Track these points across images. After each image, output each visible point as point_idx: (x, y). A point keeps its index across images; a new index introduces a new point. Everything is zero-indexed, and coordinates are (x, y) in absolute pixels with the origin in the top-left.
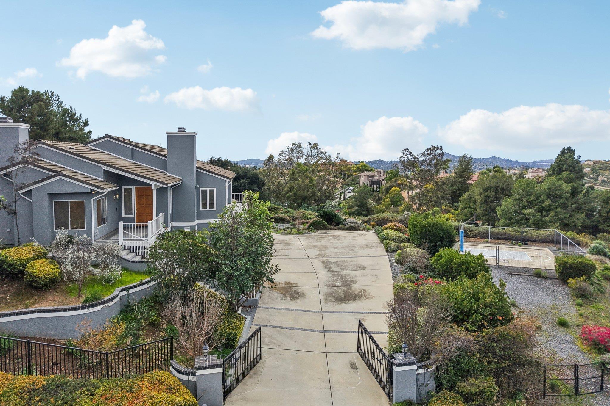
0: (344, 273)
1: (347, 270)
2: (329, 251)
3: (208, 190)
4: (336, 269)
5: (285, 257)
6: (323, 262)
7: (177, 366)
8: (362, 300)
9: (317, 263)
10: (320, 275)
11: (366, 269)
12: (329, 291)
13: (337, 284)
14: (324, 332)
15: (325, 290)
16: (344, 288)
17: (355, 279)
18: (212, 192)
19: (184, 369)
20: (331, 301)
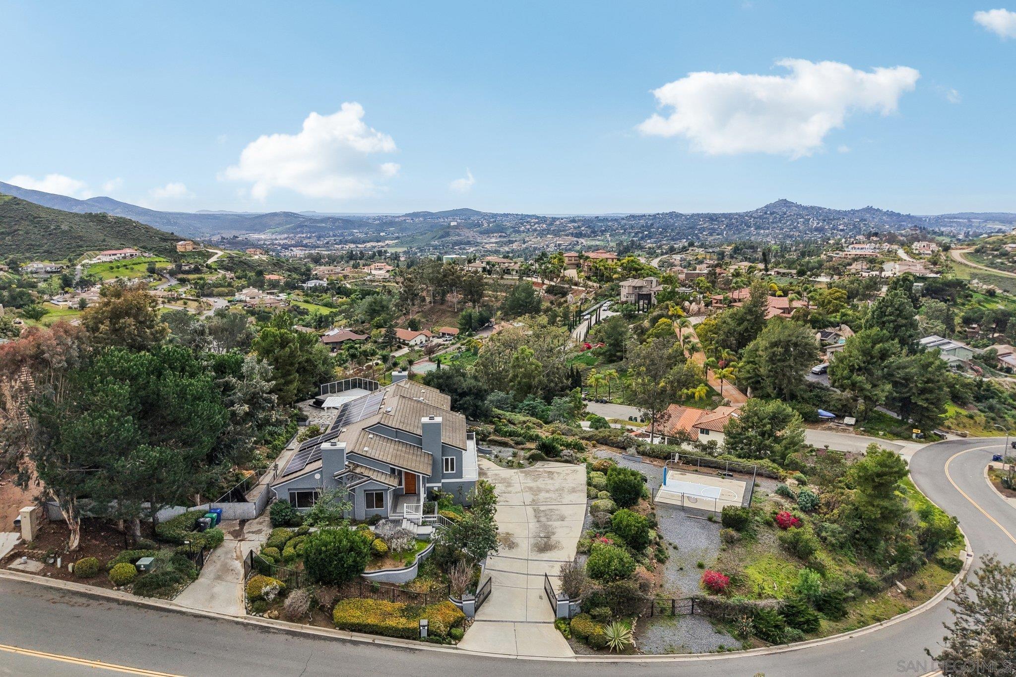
0: (549, 523)
1: (551, 520)
2: (543, 495)
3: (450, 458)
4: (543, 519)
5: (507, 504)
6: (535, 510)
7: (453, 598)
8: (556, 550)
9: (530, 510)
10: (531, 526)
11: (566, 519)
12: (535, 542)
13: (542, 535)
14: (528, 574)
15: (532, 541)
16: (545, 539)
17: (555, 530)
18: (452, 460)
19: (457, 600)
20: (535, 550)
